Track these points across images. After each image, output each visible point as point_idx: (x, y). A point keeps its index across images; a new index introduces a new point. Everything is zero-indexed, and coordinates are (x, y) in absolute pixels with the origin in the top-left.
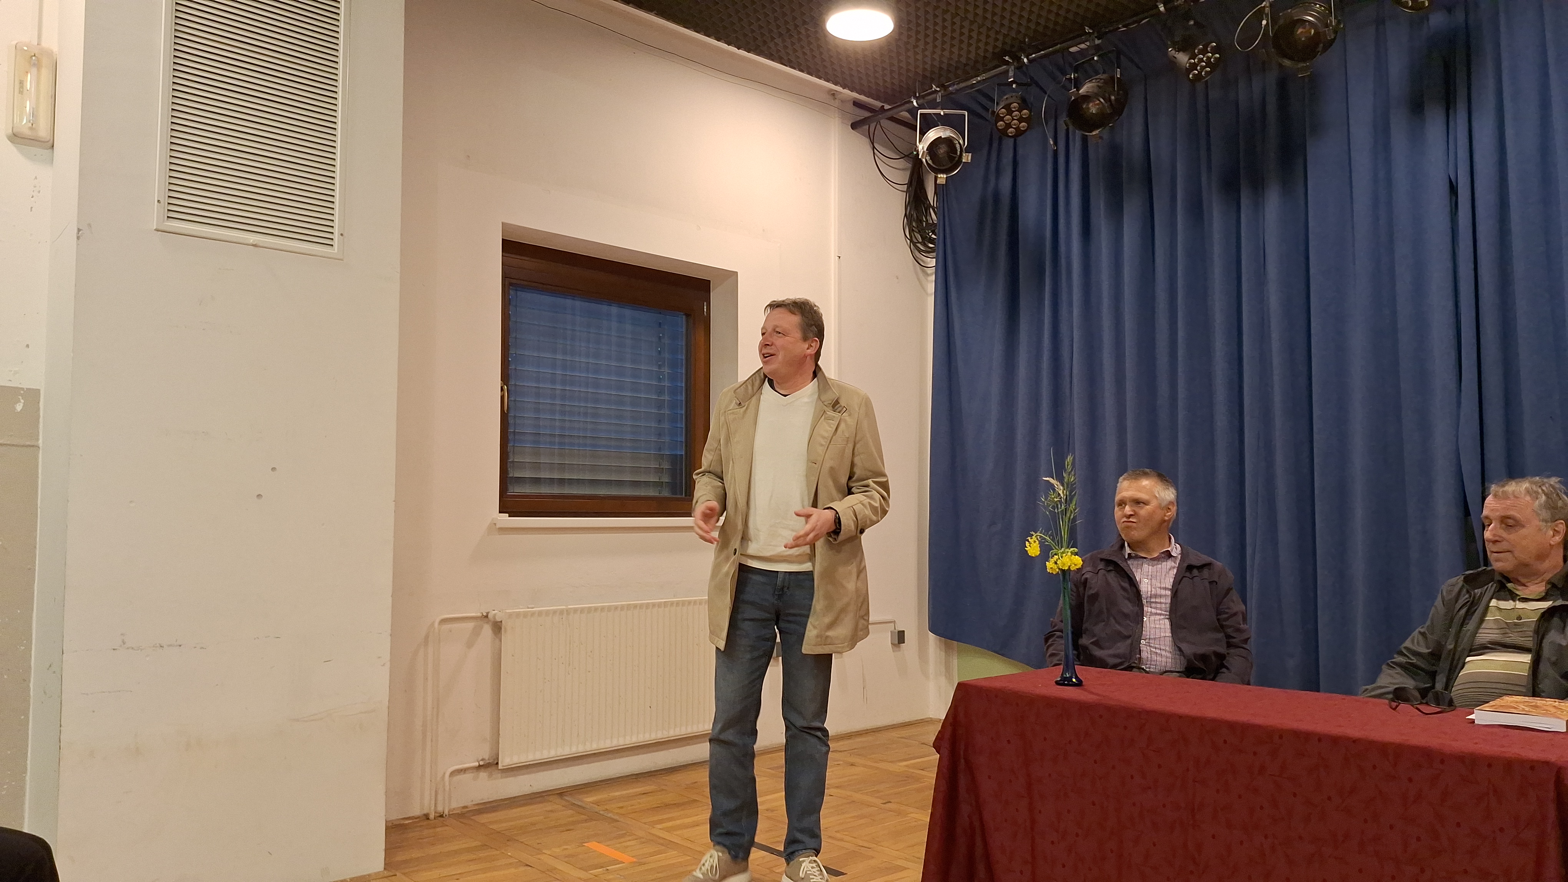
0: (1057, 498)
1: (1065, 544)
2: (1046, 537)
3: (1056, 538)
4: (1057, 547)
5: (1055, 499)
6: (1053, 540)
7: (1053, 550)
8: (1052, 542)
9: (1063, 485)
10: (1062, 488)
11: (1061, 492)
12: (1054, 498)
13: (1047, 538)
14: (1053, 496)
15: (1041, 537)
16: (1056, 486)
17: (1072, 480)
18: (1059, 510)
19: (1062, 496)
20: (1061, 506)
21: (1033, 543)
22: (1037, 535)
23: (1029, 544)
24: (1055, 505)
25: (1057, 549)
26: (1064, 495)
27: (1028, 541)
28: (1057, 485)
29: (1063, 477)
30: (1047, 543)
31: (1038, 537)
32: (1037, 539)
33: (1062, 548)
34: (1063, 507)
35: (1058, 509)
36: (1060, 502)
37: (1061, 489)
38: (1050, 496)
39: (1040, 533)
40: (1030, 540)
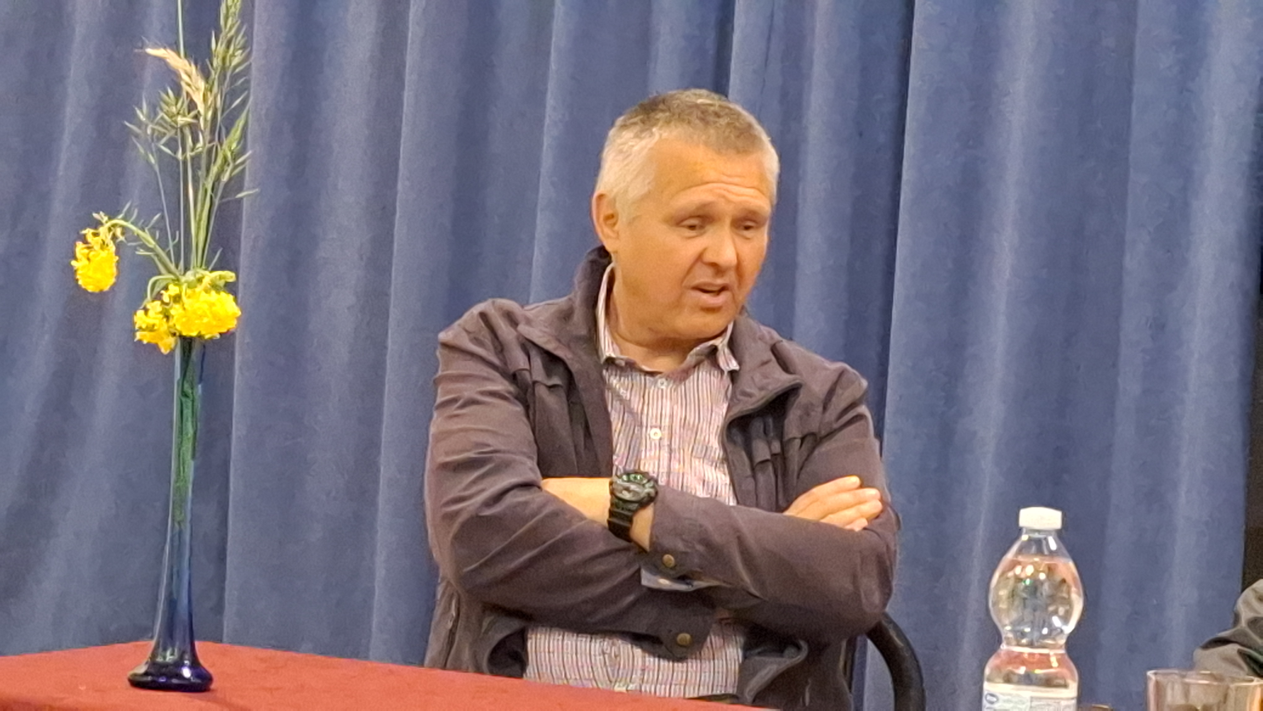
0: (184, 116)
1: (195, 259)
2: (140, 232)
3: (174, 239)
4: (172, 267)
5: (181, 120)
6: (162, 242)
7: (160, 274)
8: (159, 250)
9: (206, 74)
10: (202, 84)
11: (198, 98)
12: (178, 114)
13: (146, 236)
14: (174, 110)
15: (125, 230)
16: (184, 77)
17: (236, 61)
18: (189, 154)
19: (201, 108)
20: (195, 140)
21: (97, 247)
22: (114, 226)
23: (86, 251)
24: (179, 137)
25: (170, 272)
26: (207, 109)
27: (85, 242)
28: (189, 76)
29: (210, 55)
30: (142, 252)
31: (118, 231)
32: (114, 237)
33: (187, 269)
34: (200, 145)
35: (184, 151)
36: (194, 129)
37: (197, 89)
38: (165, 107)
39: (125, 219)
40: (90, 238)
